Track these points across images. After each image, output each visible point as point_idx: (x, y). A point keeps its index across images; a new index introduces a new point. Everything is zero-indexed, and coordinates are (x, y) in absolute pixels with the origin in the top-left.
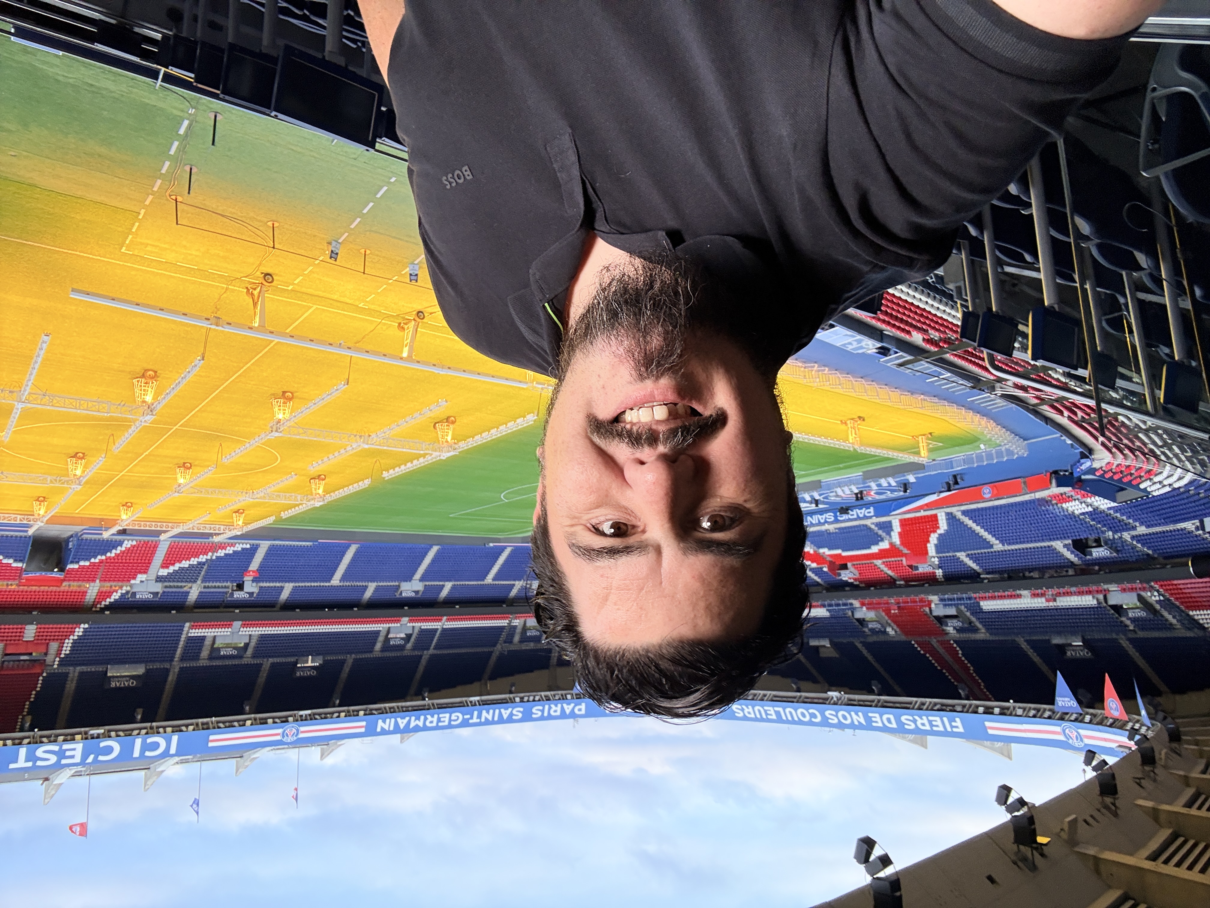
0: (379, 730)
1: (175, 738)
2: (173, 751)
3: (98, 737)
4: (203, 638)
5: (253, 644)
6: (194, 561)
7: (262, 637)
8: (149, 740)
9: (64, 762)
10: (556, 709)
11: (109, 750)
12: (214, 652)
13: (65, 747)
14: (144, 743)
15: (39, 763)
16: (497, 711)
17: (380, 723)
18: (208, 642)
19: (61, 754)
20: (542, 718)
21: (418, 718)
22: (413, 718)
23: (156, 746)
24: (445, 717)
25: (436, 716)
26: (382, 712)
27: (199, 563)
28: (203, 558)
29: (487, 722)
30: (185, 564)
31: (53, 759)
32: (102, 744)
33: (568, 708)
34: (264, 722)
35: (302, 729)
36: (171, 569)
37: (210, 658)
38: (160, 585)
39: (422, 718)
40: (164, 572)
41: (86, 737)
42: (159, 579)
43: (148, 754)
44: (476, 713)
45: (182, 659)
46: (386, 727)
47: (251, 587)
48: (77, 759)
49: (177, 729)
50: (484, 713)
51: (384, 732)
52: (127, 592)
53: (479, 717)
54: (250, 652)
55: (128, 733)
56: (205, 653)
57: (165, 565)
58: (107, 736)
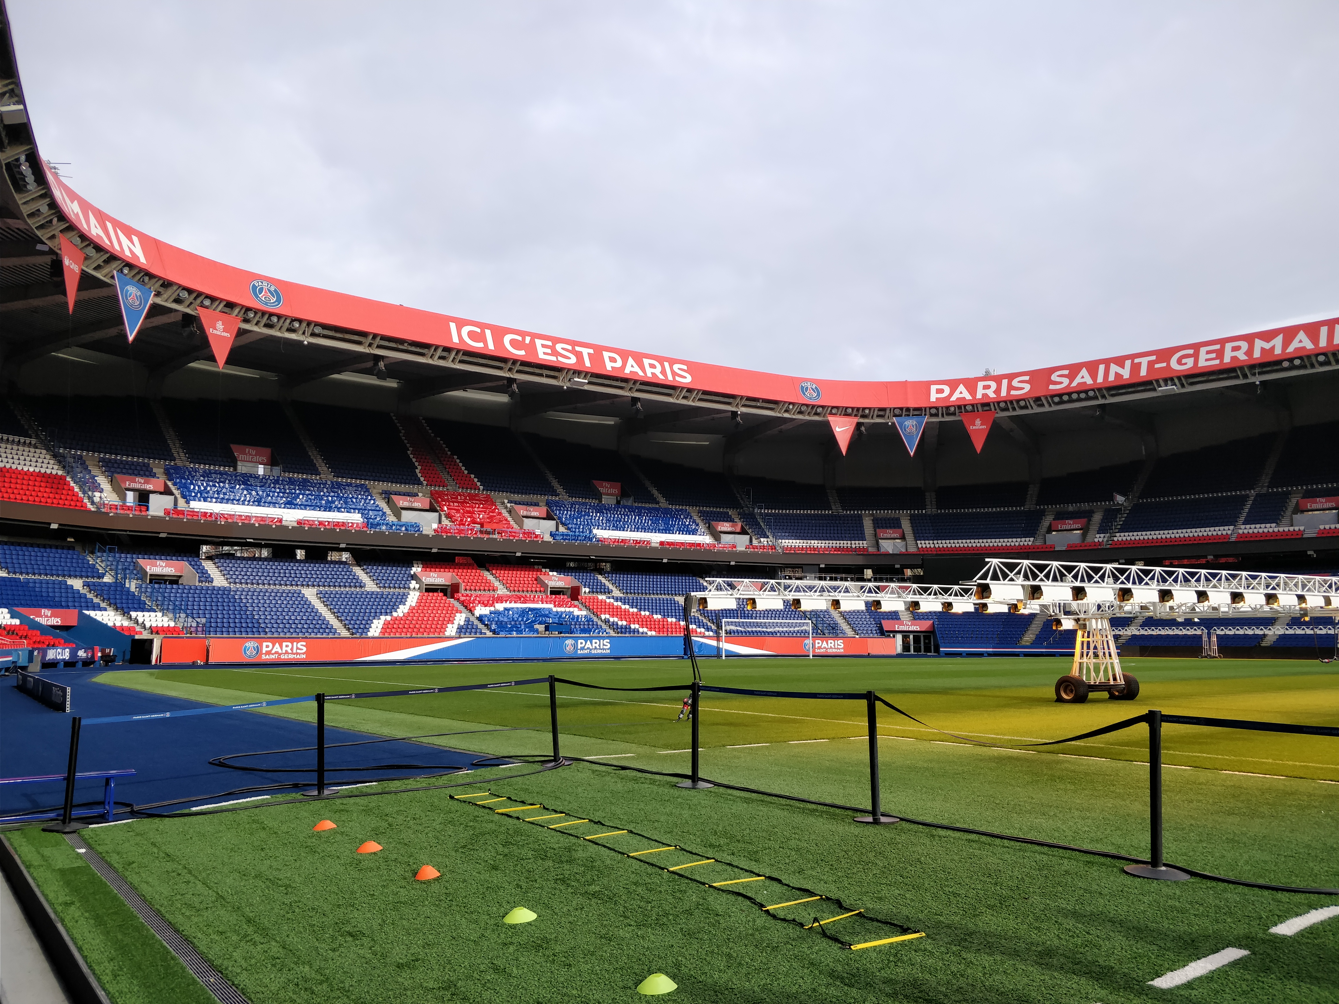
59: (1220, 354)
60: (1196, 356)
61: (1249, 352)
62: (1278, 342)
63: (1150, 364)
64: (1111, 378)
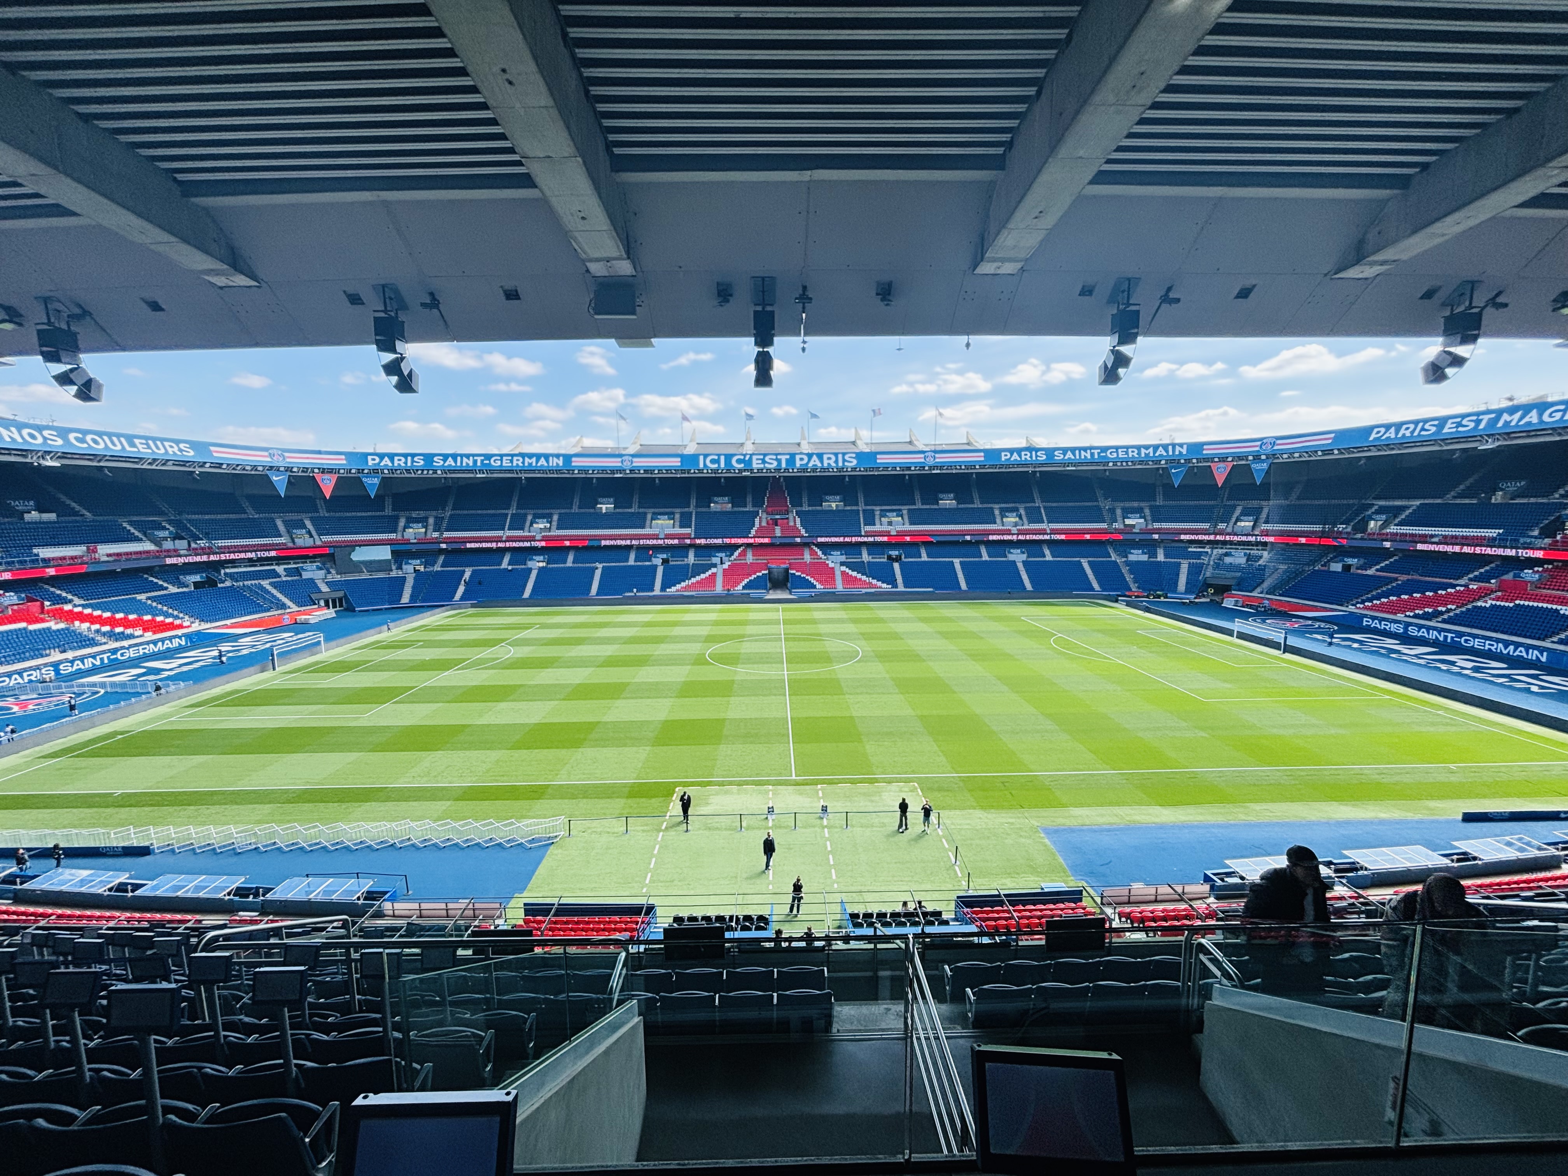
0: (561, 458)
1: (701, 466)
2: (701, 458)
3: (745, 470)
4: (681, 527)
5: (648, 522)
6: (698, 578)
7: (643, 527)
8: (716, 466)
9: (762, 457)
10: (399, 462)
11: (739, 461)
12: (671, 516)
13: (762, 466)
14: (719, 465)
15: (774, 457)
16: (459, 464)
17: (561, 463)
18: (677, 524)
19: (764, 462)
20: (413, 455)
21: (530, 464)
22: (534, 464)
23: (713, 461)
24: (506, 463)
25: (515, 464)
26: (558, 471)
27: (694, 577)
28: (693, 580)
29: (468, 456)
30: (703, 576)
31: (767, 459)
32: (742, 465)
33: (386, 461)
34: (646, 471)
35: (620, 464)
36: (710, 572)
37: (673, 513)
38: (714, 562)
39: (526, 464)
40: (714, 570)
41: (752, 471)
42: (715, 566)
43: (716, 457)
44: (479, 464)
45: (691, 513)
46: (555, 460)
47: (657, 561)
48: (754, 457)
49: (701, 471)
50: (471, 463)
51: (558, 456)
52: (730, 556)
53: (475, 462)
54: (649, 516)
55: (728, 471)
56: (677, 516)
57: (714, 575)
58: (740, 471)
59: (511, 461)
60: (501, 460)
61: (523, 463)
62: (534, 460)
63: (482, 461)
64: (464, 464)
